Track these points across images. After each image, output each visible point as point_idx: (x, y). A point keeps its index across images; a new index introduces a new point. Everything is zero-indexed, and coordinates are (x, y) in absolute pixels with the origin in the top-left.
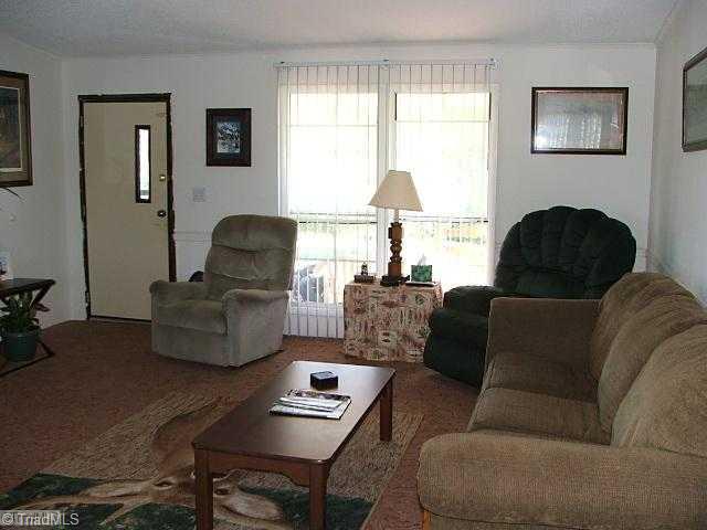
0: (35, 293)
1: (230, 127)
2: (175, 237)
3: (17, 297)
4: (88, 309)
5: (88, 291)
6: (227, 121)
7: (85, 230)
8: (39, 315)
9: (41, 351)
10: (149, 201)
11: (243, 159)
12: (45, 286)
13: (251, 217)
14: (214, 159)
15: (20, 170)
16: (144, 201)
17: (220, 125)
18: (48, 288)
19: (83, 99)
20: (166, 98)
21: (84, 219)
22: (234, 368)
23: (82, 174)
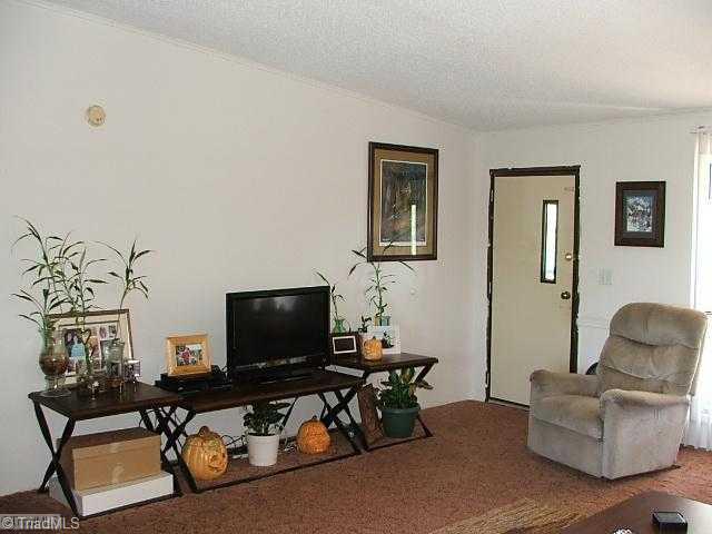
0: (418, 370)
1: (642, 203)
2: (578, 322)
3: (399, 372)
4: (488, 390)
5: (489, 371)
6: (640, 196)
7: (490, 307)
8: (419, 393)
9: (418, 430)
10: (554, 282)
11: (655, 239)
12: (428, 363)
13: (655, 305)
14: (623, 239)
15: (425, 244)
16: (550, 282)
17: (630, 201)
18: (431, 366)
19: (494, 173)
20: (574, 171)
21: (490, 297)
22: (608, 480)
23: (491, 250)
